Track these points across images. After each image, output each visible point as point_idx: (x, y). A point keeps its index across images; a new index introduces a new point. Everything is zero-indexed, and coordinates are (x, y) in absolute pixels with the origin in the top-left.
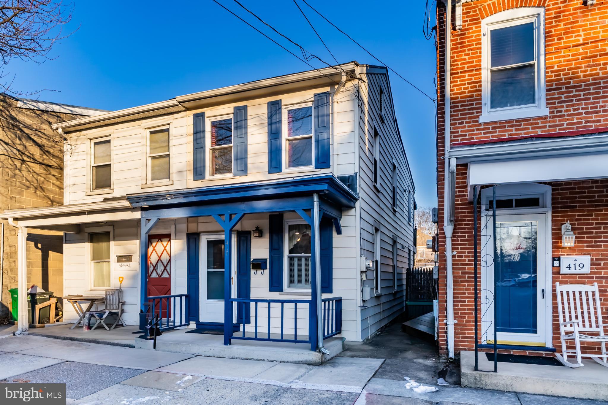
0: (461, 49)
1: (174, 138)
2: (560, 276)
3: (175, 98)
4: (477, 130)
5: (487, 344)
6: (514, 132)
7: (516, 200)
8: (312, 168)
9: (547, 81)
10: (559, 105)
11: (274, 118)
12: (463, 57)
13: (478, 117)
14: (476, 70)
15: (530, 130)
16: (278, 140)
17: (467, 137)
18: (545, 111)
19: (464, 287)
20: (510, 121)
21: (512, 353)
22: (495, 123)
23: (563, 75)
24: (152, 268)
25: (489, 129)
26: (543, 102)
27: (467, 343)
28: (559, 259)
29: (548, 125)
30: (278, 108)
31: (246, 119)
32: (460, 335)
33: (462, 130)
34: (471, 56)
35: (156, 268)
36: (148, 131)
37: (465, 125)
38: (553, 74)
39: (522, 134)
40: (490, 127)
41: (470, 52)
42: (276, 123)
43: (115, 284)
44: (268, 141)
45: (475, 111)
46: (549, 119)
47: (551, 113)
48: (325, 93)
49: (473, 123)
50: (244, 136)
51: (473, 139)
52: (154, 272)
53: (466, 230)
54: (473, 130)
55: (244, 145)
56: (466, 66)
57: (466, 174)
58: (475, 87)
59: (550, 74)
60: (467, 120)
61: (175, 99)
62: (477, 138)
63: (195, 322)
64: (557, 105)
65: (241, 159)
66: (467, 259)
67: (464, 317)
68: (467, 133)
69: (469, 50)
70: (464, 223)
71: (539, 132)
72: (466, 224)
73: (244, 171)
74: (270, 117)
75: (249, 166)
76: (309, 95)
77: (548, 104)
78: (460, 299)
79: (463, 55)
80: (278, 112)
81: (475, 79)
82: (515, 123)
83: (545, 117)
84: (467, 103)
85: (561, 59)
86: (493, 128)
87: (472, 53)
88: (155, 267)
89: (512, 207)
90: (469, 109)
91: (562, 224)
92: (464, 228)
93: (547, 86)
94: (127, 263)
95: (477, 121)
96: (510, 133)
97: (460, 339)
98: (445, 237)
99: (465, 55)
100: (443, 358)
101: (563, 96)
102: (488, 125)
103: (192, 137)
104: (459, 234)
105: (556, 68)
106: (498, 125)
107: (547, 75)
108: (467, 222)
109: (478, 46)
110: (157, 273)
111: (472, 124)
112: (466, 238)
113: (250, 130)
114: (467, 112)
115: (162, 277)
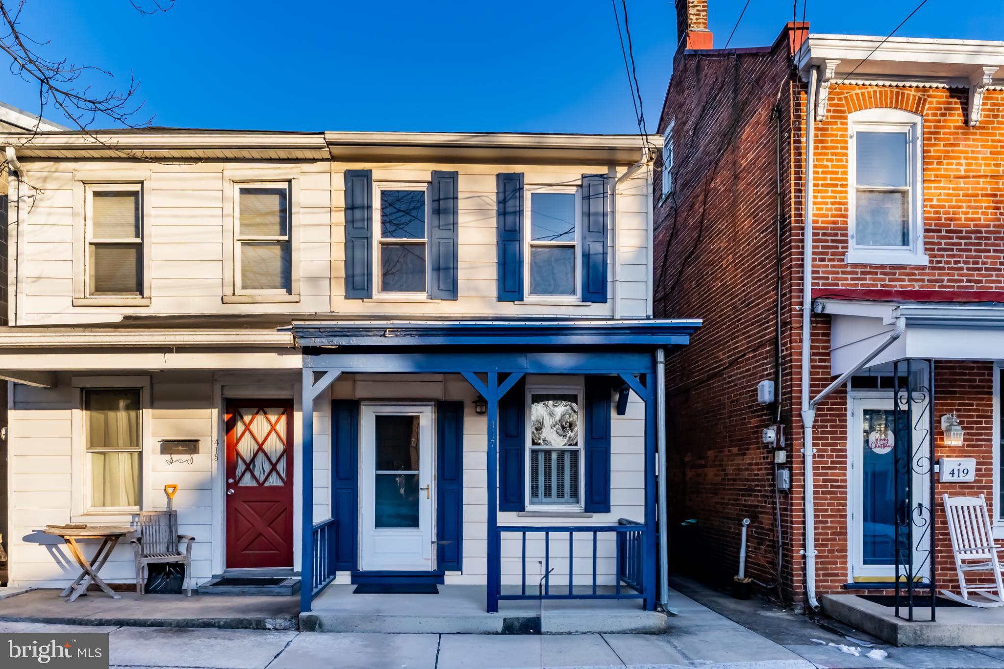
0: (823, 151)
1: (302, 210)
2: (939, 485)
3: (323, 133)
4: (843, 273)
5: (855, 583)
6: (887, 283)
7: (881, 378)
8: (575, 300)
9: (925, 219)
10: (939, 253)
11: (510, 204)
12: (825, 163)
13: (843, 254)
14: (842, 185)
15: (907, 283)
16: (517, 243)
17: (830, 281)
18: (923, 260)
19: (826, 502)
20: (882, 267)
21: (884, 594)
22: (864, 266)
23: (944, 214)
24: (241, 467)
25: (857, 273)
26: (920, 246)
27: (829, 584)
28: (938, 463)
29: (926, 278)
30: (518, 187)
31: (455, 198)
32: (821, 572)
33: (824, 269)
34: (835, 163)
35: (251, 467)
36: (238, 187)
37: (827, 263)
38: (933, 210)
39: (897, 286)
40: (859, 270)
41: (834, 157)
42: (515, 212)
43: (155, 501)
44: (497, 242)
45: (840, 245)
46: (927, 271)
47: (931, 262)
48: (601, 176)
49: (837, 261)
50: (451, 227)
51: (837, 285)
52: (248, 476)
53: (828, 418)
54: (837, 273)
55: (452, 244)
56: (829, 176)
57: (828, 335)
58: (840, 210)
59: (928, 209)
60: (830, 257)
61: (323, 136)
62: (843, 285)
63: (349, 573)
64: (936, 252)
65: (447, 269)
66: (830, 460)
67: (826, 545)
68: (830, 276)
69: (832, 154)
70: (826, 407)
71: (917, 287)
72: (829, 409)
73: (452, 291)
74: (502, 202)
75: (460, 284)
76: (573, 174)
77: (926, 249)
78: (821, 519)
79: (825, 160)
80: (517, 194)
81: (840, 198)
82: (888, 270)
83: (923, 268)
84: (829, 231)
85: (940, 191)
86: (862, 273)
87: (836, 159)
88: (249, 466)
89: (877, 387)
90: (833, 241)
91: (942, 415)
92: (826, 415)
93: (925, 225)
94: (187, 457)
95: (842, 260)
96: (882, 283)
97: (821, 578)
98: (803, 427)
99: (828, 160)
100: (799, 607)
101: (943, 241)
102: (855, 268)
103: (343, 213)
104: (820, 424)
105: (935, 203)
106: (868, 270)
107: (925, 209)
108: (830, 406)
109: (844, 151)
110: (253, 476)
111: (836, 263)
112: (829, 429)
113: (462, 219)
114: (830, 244)
115: (266, 484)
